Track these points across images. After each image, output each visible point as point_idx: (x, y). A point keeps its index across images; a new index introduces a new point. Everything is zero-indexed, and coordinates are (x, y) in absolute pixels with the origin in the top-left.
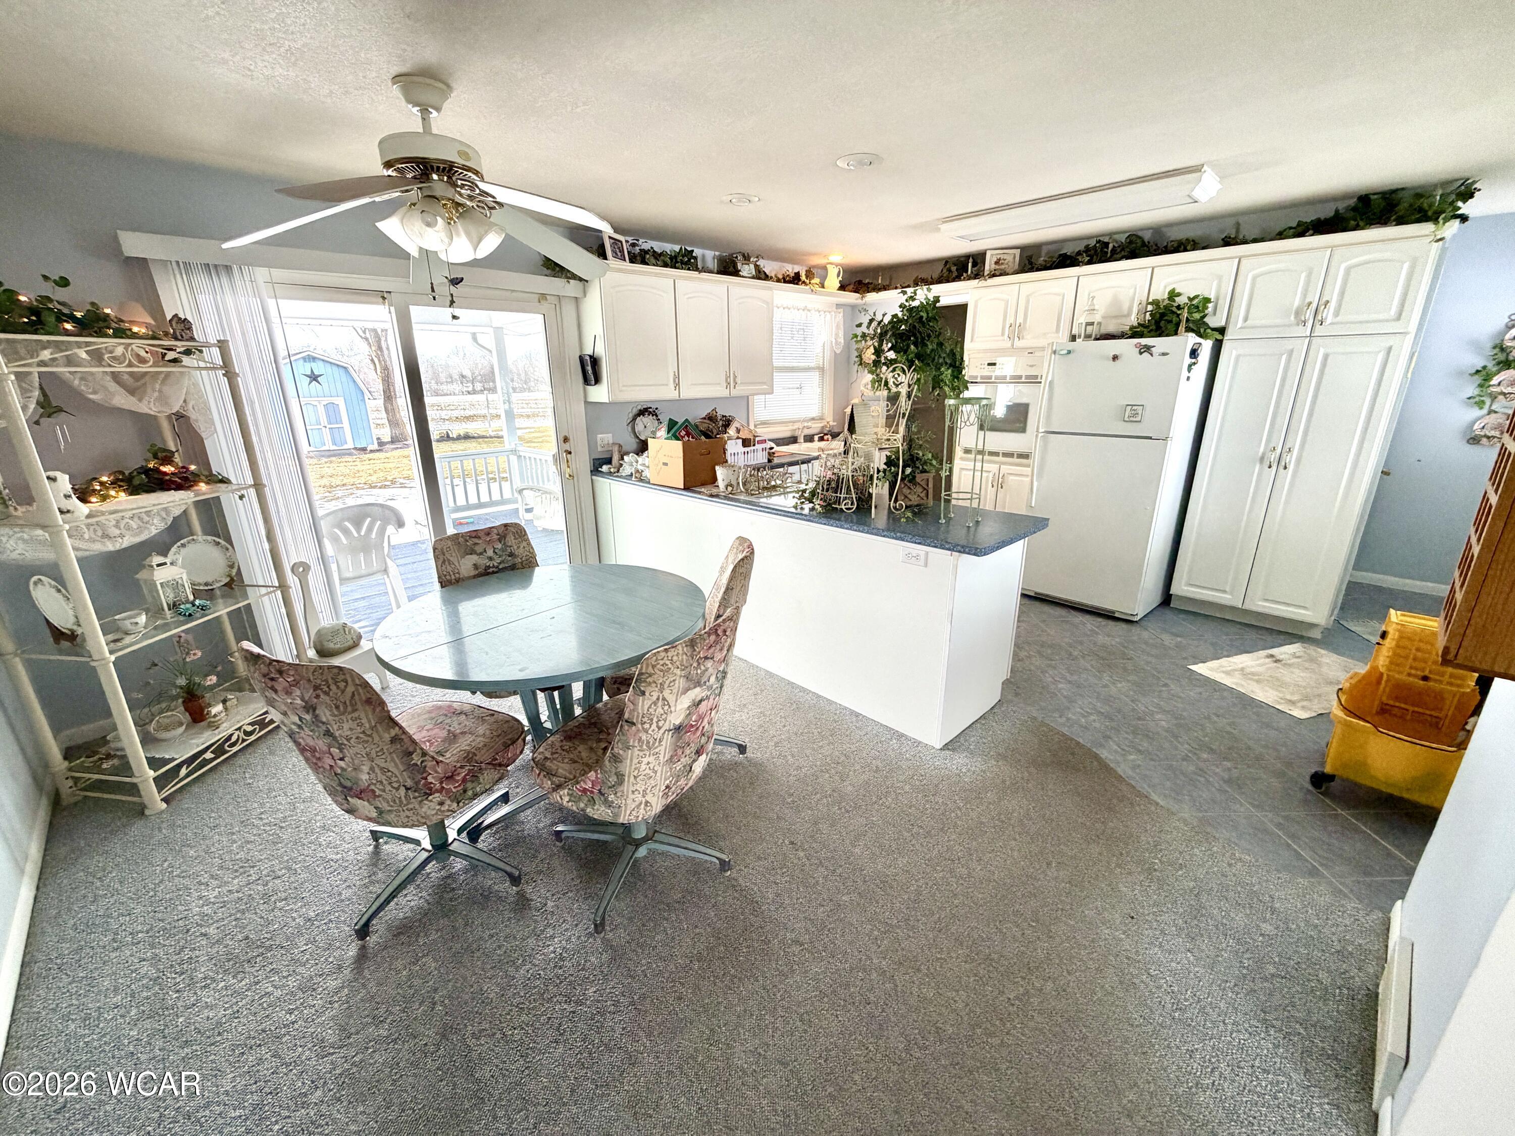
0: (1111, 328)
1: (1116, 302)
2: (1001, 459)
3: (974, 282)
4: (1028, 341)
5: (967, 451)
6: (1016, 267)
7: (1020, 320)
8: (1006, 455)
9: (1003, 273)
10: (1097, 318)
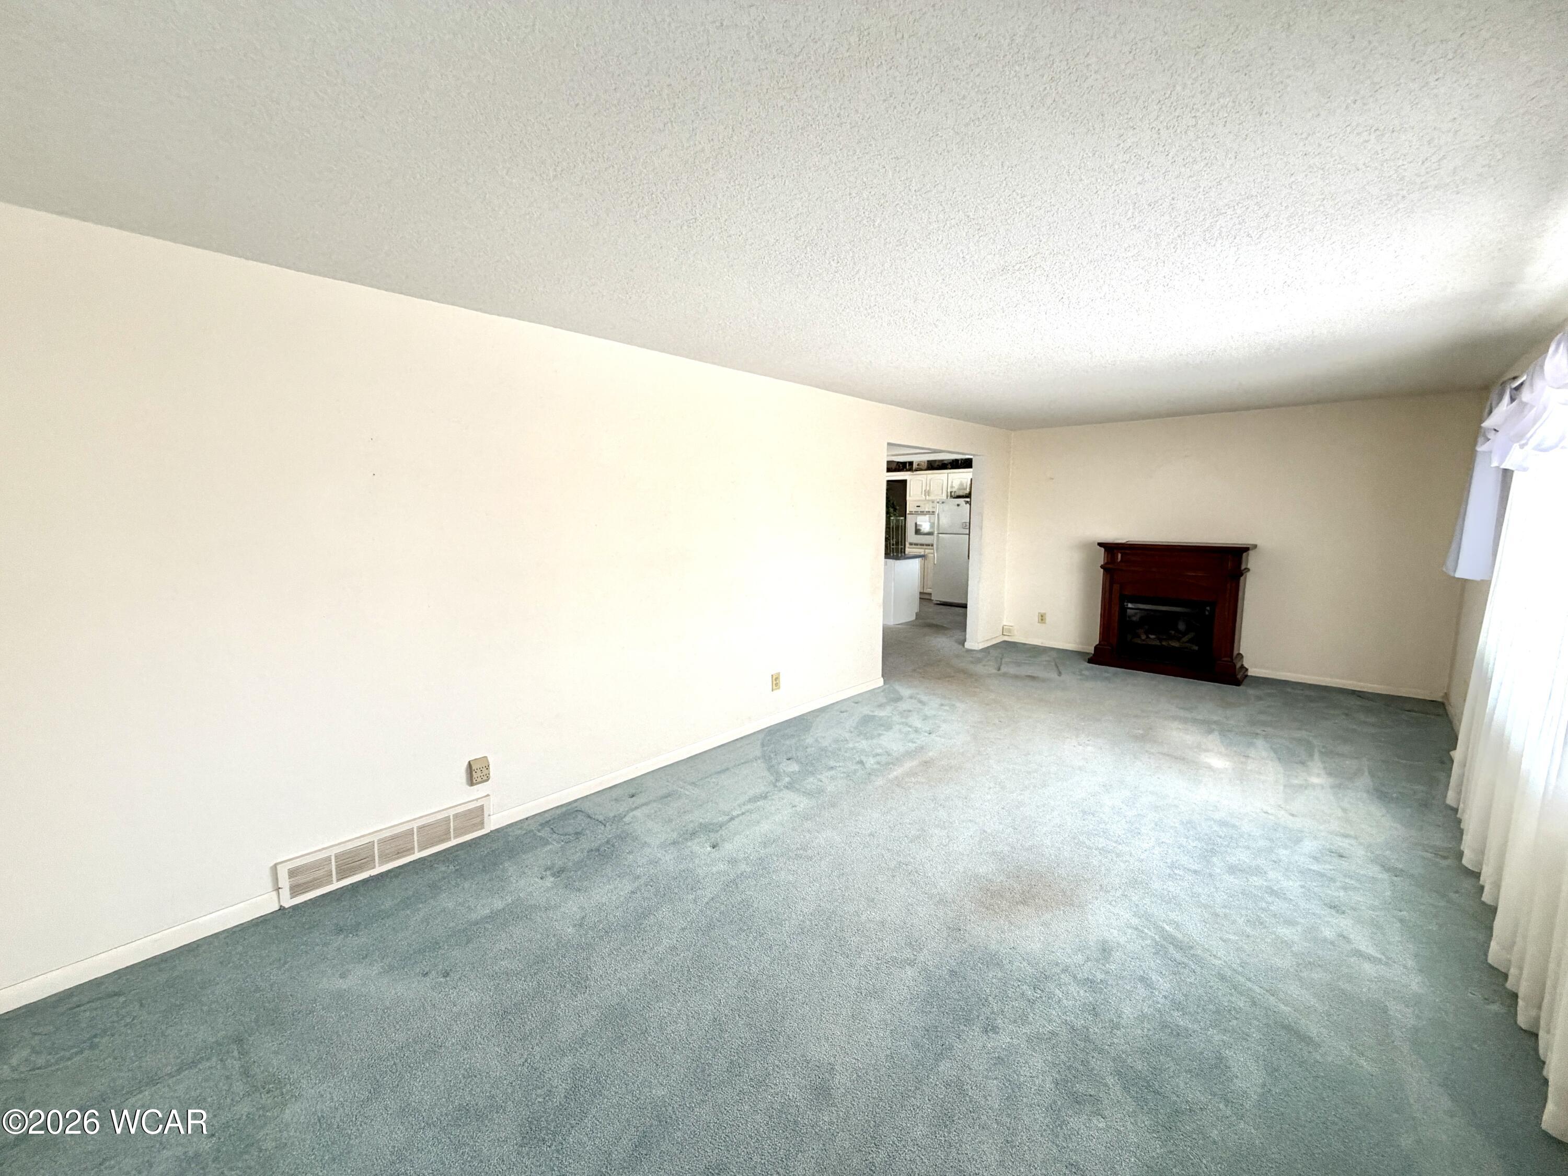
0: (961, 493)
1: (961, 484)
2: (925, 547)
3: (909, 473)
4: (932, 497)
5: (911, 544)
6: (926, 467)
7: (928, 488)
8: (927, 545)
9: (921, 470)
10: (954, 490)
